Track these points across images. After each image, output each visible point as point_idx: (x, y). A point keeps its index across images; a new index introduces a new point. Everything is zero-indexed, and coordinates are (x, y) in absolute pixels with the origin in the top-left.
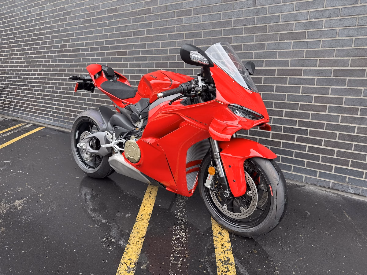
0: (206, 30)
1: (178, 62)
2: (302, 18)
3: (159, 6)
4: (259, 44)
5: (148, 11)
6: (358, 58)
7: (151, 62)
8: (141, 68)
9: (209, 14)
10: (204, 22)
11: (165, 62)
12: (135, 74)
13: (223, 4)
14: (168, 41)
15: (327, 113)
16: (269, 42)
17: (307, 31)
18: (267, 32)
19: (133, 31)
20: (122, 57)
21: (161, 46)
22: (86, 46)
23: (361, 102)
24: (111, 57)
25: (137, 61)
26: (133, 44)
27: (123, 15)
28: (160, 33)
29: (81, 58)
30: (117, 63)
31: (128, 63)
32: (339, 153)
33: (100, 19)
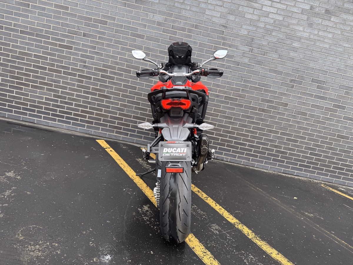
0: (154, 53)
1: (126, 68)
2: (213, 65)
3: (116, 22)
5: (105, 23)
6: (236, 92)
7: (98, 62)
8: (87, 65)
9: (158, 43)
10: (153, 48)
11: (114, 65)
12: (78, 68)
13: (169, 40)
14: (119, 51)
15: (218, 118)
19: (84, 32)
20: (65, 50)
21: (111, 53)
22: (14, 26)
23: (234, 114)
24: (50, 46)
25: (82, 58)
26: (81, 42)
27: (75, 16)
28: (113, 43)
29: (3, 36)
30: (57, 53)
31: (72, 56)
32: (222, 140)
33: (44, 9)
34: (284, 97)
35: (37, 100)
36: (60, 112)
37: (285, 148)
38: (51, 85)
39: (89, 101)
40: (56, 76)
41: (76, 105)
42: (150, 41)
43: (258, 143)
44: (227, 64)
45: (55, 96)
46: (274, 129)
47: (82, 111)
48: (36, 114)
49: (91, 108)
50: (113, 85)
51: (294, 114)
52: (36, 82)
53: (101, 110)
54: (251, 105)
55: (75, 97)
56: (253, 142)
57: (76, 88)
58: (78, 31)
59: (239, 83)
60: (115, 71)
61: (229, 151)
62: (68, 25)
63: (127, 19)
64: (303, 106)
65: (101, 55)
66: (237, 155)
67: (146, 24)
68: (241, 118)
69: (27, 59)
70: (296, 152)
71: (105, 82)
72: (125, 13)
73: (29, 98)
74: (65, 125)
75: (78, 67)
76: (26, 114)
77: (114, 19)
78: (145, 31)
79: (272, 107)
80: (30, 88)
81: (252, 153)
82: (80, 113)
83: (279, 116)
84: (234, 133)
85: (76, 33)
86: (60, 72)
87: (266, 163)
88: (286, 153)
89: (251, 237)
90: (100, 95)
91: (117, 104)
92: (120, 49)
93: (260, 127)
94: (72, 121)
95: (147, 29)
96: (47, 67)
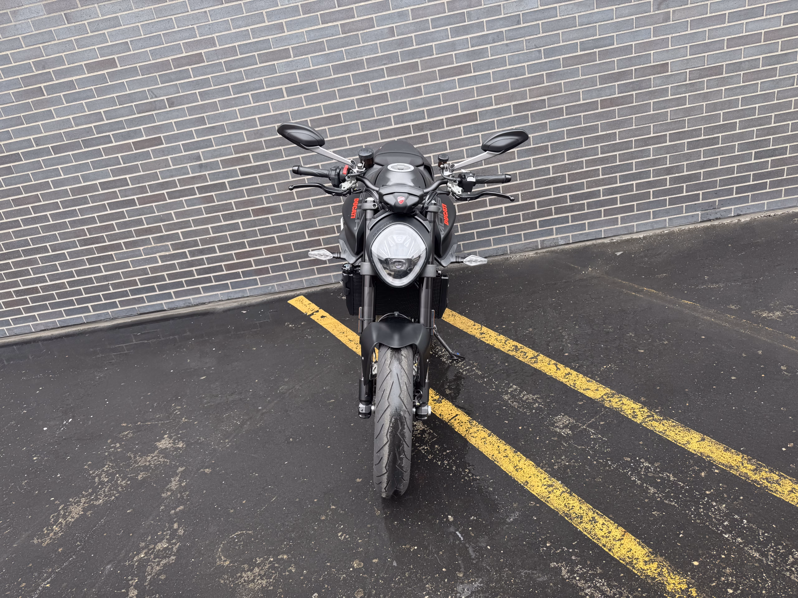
0: (323, 79)
3: (218, 47)
4: (413, 88)
5: (199, 58)
6: (535, 87)
7: (223, 146)
8: (203, 162)
9: (323, 53)
11: (255, 141)
12: (191, 175)
14: (253, 105)
15: (517, 160)
16: (426, 84)
17: (471, 62)
18: (420, 69)
19: (167, 97)
20: (149, 149)
21: (239, 116)
22: (37, 145)
23: (549, 137)
24: (119, 155)
25: (189, 151)
26: (173, 121)
27: (133, 71)
28: (232, 94)
29: (29, 173)
30: (139, 163)
31: (169, 157)
32: (540, 204)
33: (71, 85)
34: (652, 52)
35: (147, 267)
36: (199, 272)
37: (690, 167)
38: (159, 229)
39: (242, 230)
40: (159, 208)
41: (221, 249)
42: (305, 55)
43: (624, 179)
44: (491, 32)
45: (175, 247)
46: (652, 135)
47: (239, 256)
48: (158, 293)
49: (251, 244)
50: (272, 182)
51: (690, 80)
52: (129, 235)
53: (272, 241)
54: (582, 102)
55: (212, 235)
56: (613, 181)
57: (205, 216)
58: (155, 101)
59: (536, 62)
60: (263, 151)
61: (566, 219)
62: (130, 98)
63: (238, 30)
64: (706, 54)
65: (221, 129)
66: (586, 222)
67: (281, 21)
68: (568, 140)
69: (93, 198)
70: (720, 165)
71: (253, 181)
72: (229, 19)
73: (132, 269)
74: (219, 293)
75: (189, 174)
76: (141, 300)
77: (211, 42)
78: (286, 38)
79: (631, 86)
80: (125, 250)
81: (619, 205)
82: (236, 261)
83: (655, 100)
84: (563, 179)
85: (153, 106)
86: (161, 197)
87: (656, 215)
88: (697, 176)
89: (642, 418)
90: (256, 212)
91: (297, 216)
92: (252, 101)
93: (618, 141)
94: (228, 282)
95: (288, 31)
96: (135, 197)
